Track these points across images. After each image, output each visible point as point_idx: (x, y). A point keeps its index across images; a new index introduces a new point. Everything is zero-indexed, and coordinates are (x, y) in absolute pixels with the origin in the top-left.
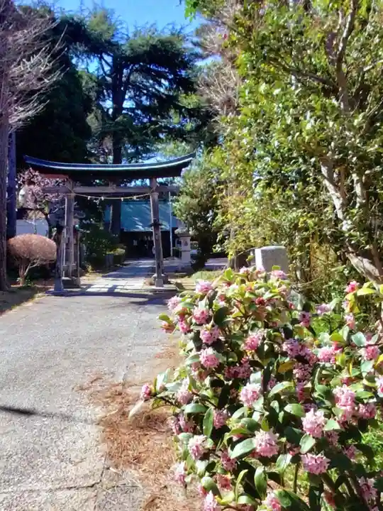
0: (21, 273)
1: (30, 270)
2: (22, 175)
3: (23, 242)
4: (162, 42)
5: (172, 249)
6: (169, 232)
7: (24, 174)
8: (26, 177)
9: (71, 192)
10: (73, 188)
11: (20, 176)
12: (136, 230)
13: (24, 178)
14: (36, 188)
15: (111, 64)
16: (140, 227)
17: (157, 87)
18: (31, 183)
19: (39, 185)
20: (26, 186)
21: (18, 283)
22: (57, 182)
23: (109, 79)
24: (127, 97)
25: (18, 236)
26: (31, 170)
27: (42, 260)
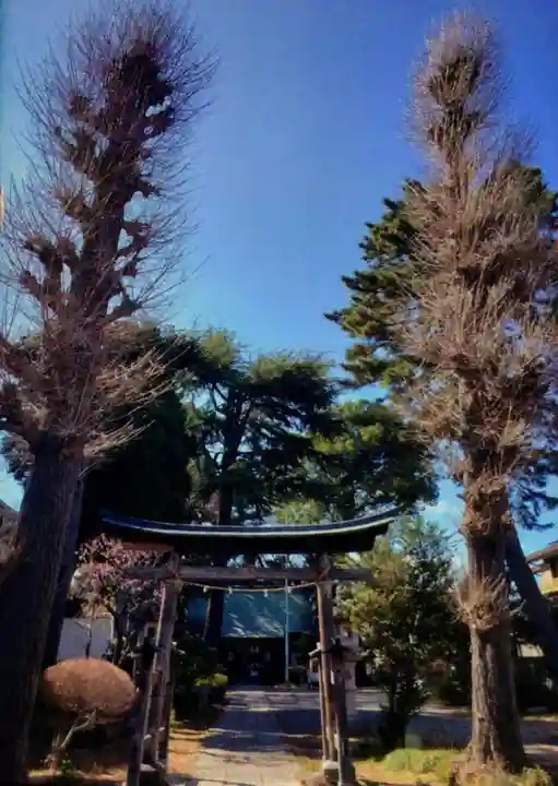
0: (55, 744)
1: (74, 734)
2: (87, 545)
3: (71, 674)
4: (299, 368)
5: (287, 668)
6: (283, 639)
7: (91, 545)
8: (93, 550)
9: (174, 577)
10: (179, 569)
11: (84, 547)
12: (232, 635)
13: (89, 550)
14: (106, 569)
15: (227, 396)
16: (240, 630)
17: (283, 427)
18: (99, 559)
19: (112, 564)
20: (91, 563)
21: (46, 767)
22: (143, 557)
23: (221, 416)
24: (243, 438)
25: (64, 664)
26: (104, 538)
27: (100, 714)
